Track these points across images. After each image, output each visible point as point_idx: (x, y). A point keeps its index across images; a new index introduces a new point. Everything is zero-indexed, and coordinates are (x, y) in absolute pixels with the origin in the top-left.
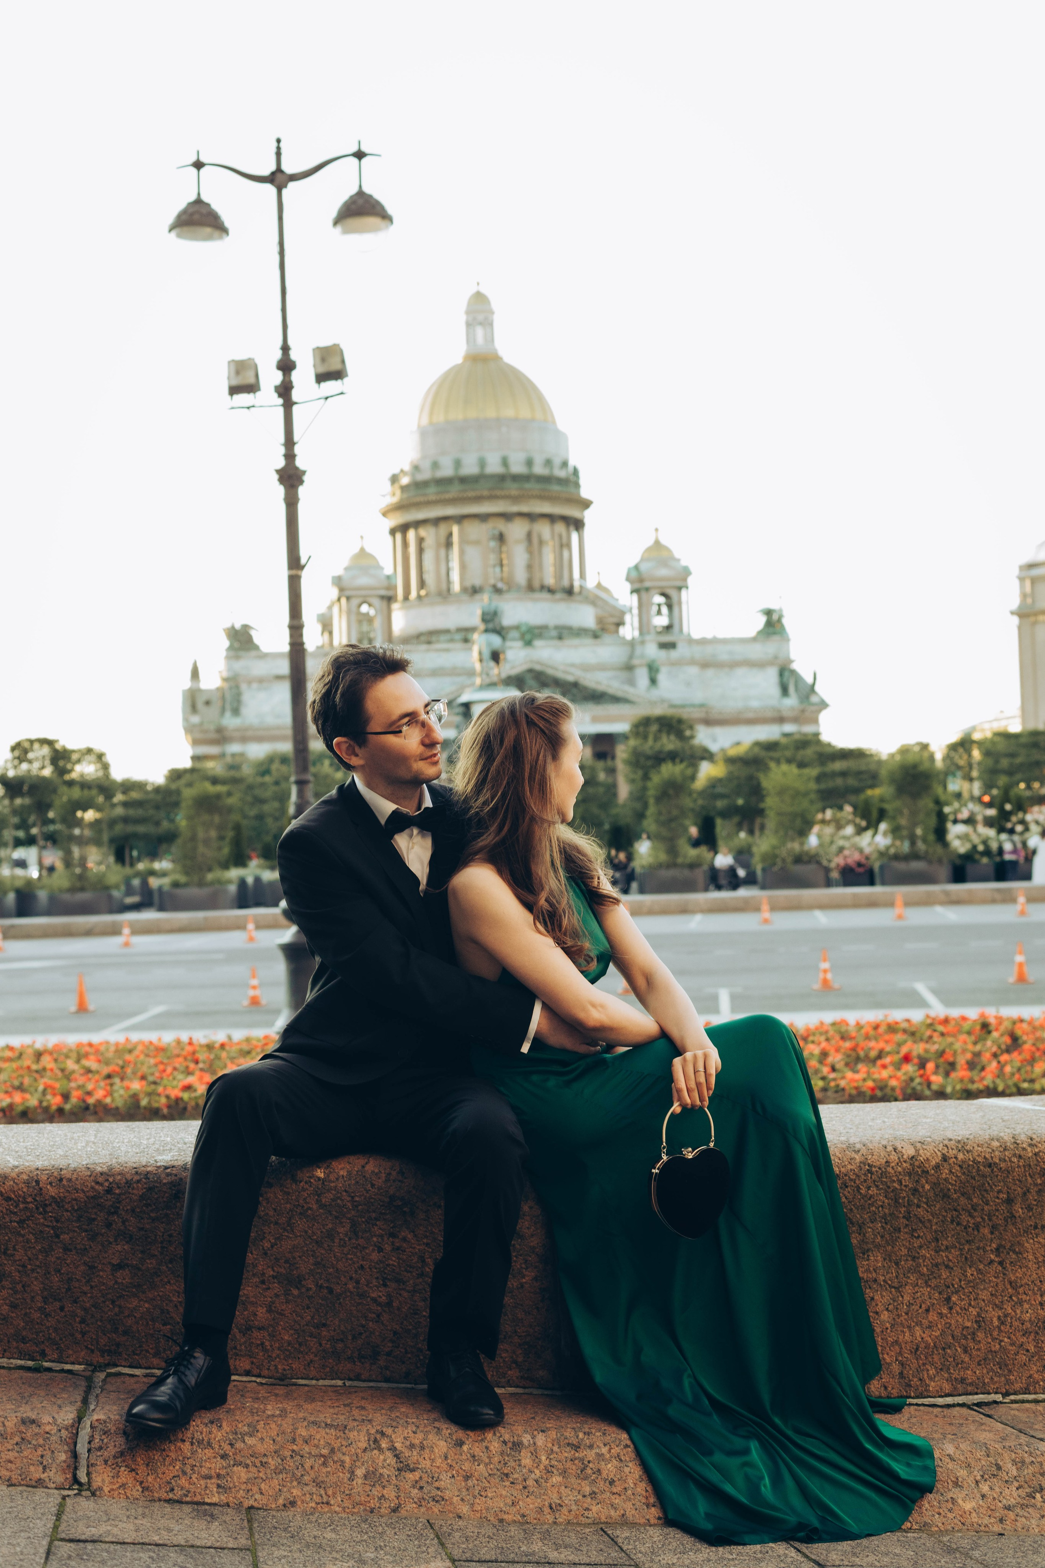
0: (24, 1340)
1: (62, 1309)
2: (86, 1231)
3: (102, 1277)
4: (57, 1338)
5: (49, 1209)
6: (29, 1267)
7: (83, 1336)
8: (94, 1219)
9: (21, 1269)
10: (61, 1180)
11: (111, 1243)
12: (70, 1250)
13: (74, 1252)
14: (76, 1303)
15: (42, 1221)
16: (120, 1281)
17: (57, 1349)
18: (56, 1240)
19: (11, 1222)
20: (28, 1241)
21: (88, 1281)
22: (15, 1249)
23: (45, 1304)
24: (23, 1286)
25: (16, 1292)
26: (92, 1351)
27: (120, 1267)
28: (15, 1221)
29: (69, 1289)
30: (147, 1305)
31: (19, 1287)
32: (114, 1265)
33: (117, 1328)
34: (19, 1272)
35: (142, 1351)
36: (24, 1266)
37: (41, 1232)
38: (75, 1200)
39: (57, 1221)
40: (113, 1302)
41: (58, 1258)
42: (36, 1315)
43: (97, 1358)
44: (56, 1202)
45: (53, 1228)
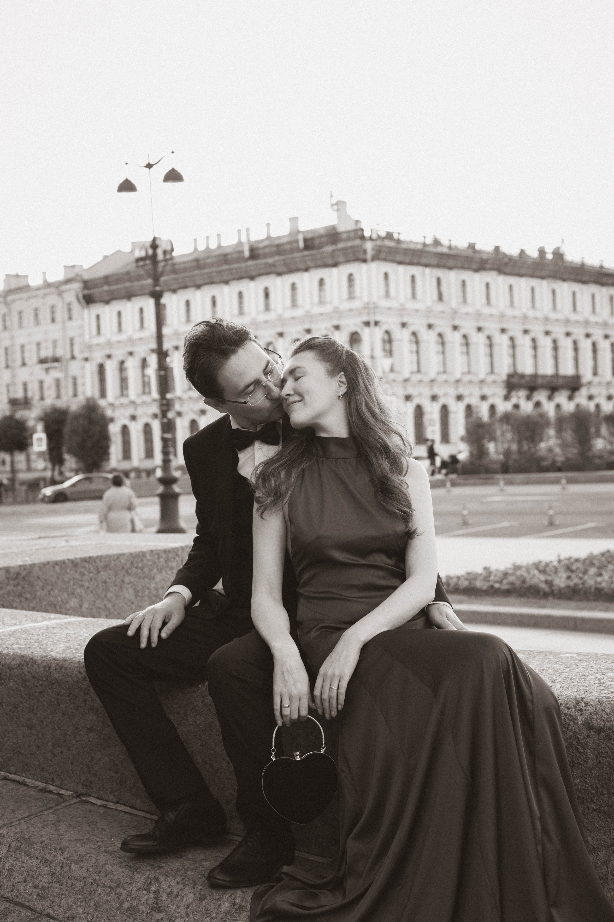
0: (42, 769)
1: (62, 753)
2: (73, 704)
3: (82, 735)
4: (60, 772)
5: (54, 686)
6: (45, 723)
7: (73, 773)
8: (77, 697)
9: (40, 723)
10: (61, 668)
11: (86, 713)
12: (65, 715)
13: (67, 717)
14: (69, 750)
15: (51, 693)
16: (91, 739)
17: (60, 779)
18: (58, 707)
19: (35, 692)
20: (44, 706)
21: (75, 737)
22: (37, 710)
23: (54, 748)
24: (42, 735)
25: (39, 738)
26: (78, 784)
27: (91, 730)
28: (38, 692)
29: (65, 741)
30: (106, 759)
31: (40, 735)
32: (88, 729)
33: (90, 771)
34: (40, 725)
35: (104, 788)
36: (42, 722)
37: (51, 701)
38: (67, 682)
39: (58, 695)
40: (88, 753)
41: (59, 719)
42: (49, 755)
43: (81, 790)
44: (58, 683)
45: (56, 699)
